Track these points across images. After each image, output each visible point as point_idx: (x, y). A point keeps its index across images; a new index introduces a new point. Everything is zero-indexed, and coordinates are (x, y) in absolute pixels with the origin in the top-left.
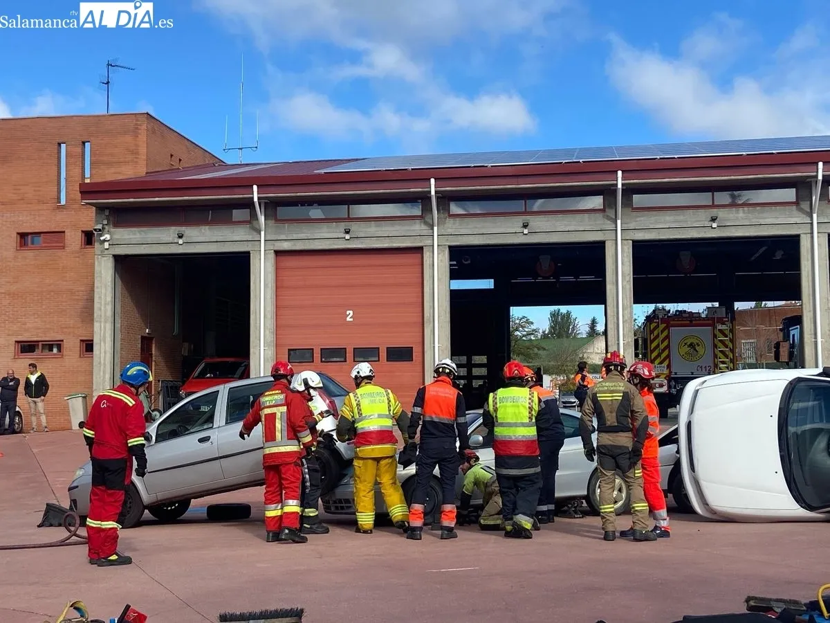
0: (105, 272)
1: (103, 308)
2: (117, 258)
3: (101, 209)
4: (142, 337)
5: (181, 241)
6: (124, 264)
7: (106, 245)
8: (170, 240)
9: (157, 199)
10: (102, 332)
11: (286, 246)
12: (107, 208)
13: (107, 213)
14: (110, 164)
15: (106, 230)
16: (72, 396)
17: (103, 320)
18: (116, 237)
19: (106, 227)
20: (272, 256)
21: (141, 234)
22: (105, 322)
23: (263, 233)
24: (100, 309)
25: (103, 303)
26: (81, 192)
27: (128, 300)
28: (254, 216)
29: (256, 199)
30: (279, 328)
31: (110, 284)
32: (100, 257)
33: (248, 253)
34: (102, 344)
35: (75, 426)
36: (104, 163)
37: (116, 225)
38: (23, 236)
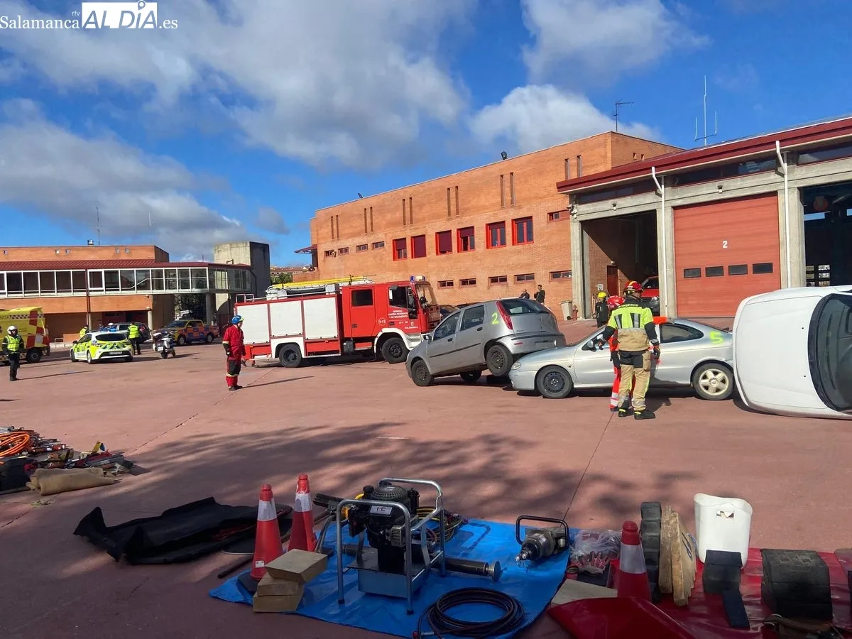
0: (575, 229)
1: (575, 253)
2: (583, 223)
3: (571, 195)
4: (608, 266)
5: (615, 208)
6: (586, 225)
7: (575, 216)
8: (609, 208)
10: (576, 266)
11: (679, 203)
12: (576, 194)
13: (575, 197)
14: (592, 165)
15: (575, 207)
16: (563, 302)
18: (580, 210)
19: (575, 205)
20: (670, 210)
21: (593, 207)
22: (575, 260)
23: (663, 196)
25: (575, 249)
26: (558, 188)
30: (677, 255)
31: (578, 238)
32: (572, 223)
33: (655, 210)
34: (576, 272)
35: (566, 319)
37: (580, 204)
38: (551, 214)
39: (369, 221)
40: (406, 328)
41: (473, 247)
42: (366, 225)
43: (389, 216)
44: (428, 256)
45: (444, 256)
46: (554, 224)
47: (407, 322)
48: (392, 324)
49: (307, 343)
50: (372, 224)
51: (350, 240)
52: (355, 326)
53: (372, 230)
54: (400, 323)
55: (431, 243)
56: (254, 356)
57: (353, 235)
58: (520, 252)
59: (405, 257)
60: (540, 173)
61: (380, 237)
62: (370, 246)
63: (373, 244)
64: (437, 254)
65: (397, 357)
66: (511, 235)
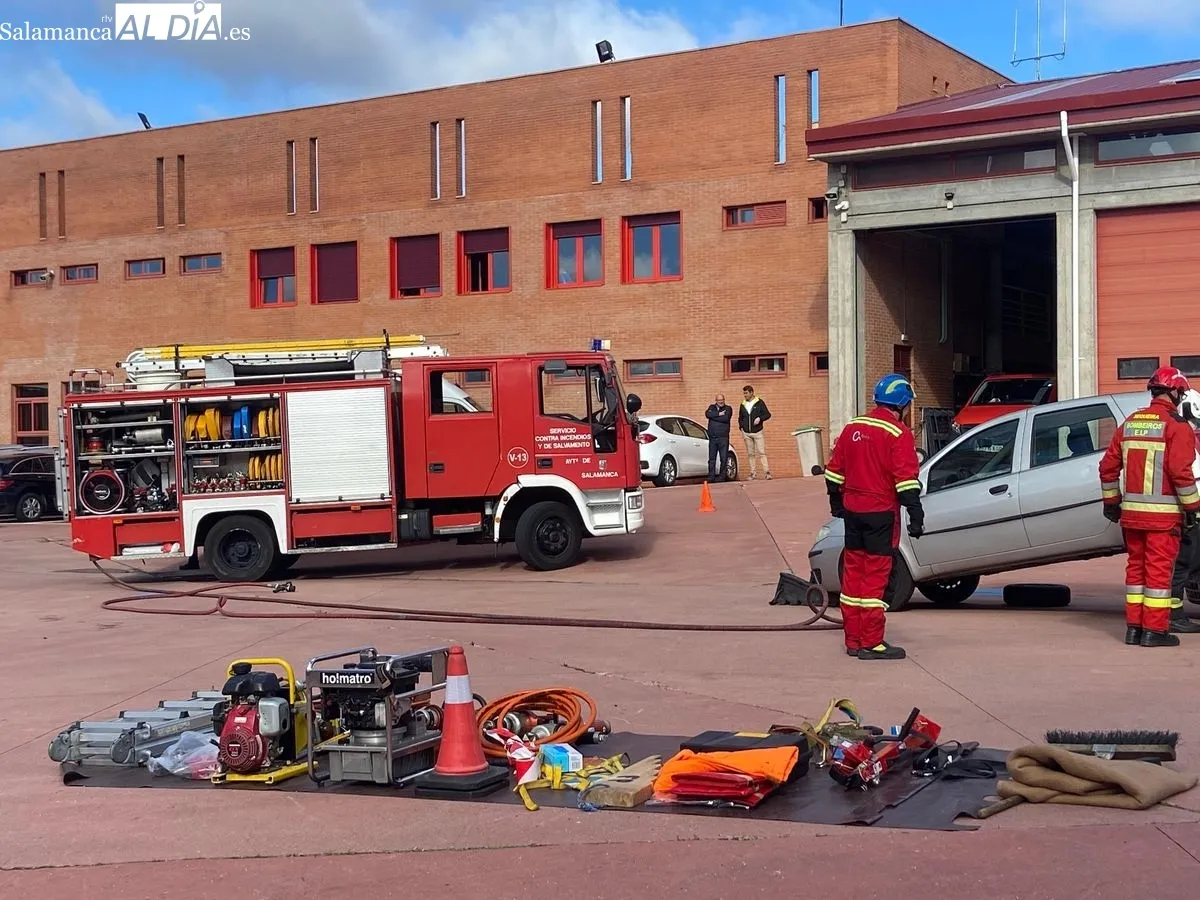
0: (842, 255)
1: (840, 308)
2: (859, 235)
3: (834, 165)
4: (896, 346)
5: (950, 205)
6: (869, 242)
7: (844, 217)
8: (935, 203)
9: (915, 145)
10: (840, 341)
11: (1114, 201)
12: (843, 163)
13: (843, 170)
14: (846, 99)
15: (843, 195)
16: (803, 431)
17: (840, 323)
18: (856, 203)
19: (843, 190)
20: (1091, 217)
21: (892, 198)
22: (844, 326)
23: (1076, 184)
24: (837, 309)
25: (840, 299)
26: (807, 143)
27: (876, 295)
28: (1062, 159)
29: (1065, 133)
30: (1103, 326)
31: (849, 272)
32: (835, 234)
33: (1053, 216)
34: (841, 356)
35: (807, 472)
36: (839, 99)
37: (856, 188)
38: (731, 211)
39: (171, 191)
40: (584, 476)
41: (505, 284)
42: (161, 205)
43: (239, 185)
44: (364, 299)
45: (412, 302)
46: (739, 236)
47: (588, 460)
48: (544, 466)
49: (295, 512)
50: (181, 203)
51: (104, 242)
52: (438, 468)
53: (182, 220)
54: (568, 461)
55: (374, 267)
56: (122, 547)
57: (113, 231)
58: (640, 301)
59: (292, 299)
60: (704, 107)
61: (208, 239)
62: (172, 262)
63: (184, 258)
64: (392, 296)
65: (556, 552)
66: (618, 256)
